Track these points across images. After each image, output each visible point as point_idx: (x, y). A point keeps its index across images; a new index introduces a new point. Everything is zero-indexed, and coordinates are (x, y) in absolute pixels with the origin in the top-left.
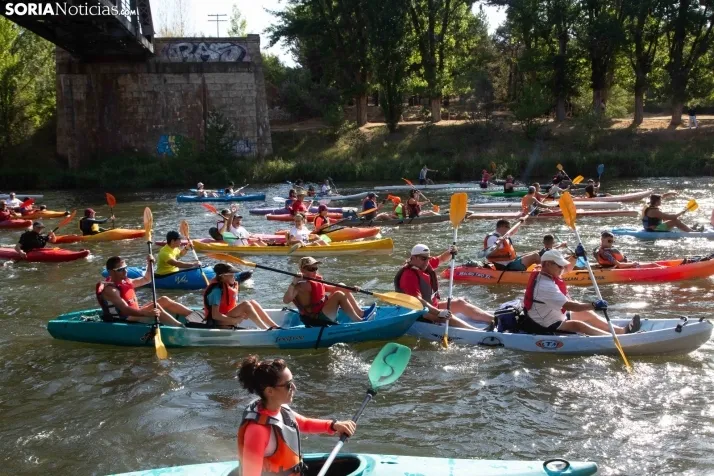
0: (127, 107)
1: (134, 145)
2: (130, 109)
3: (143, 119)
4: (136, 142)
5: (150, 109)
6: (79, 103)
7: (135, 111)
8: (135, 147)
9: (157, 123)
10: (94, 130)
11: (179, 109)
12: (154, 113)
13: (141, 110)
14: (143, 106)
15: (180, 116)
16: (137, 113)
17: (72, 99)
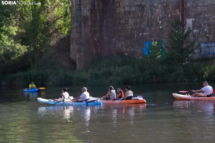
0: (120, 20)
1: (124, 50)
2: (123, 21)
3: (132, 29)
4: (127, 47)
5: (138, 20)
6: (86, 18)
7: (127, 22)
8: (125, 52)
9: (143, 31)
10: (95, 39)
11: (161, 19)
12: (141, 23)
13: (131, 21)
14: (133, 18)
15: (161, 25)
16: (128, 24)
17: (80, 16)
